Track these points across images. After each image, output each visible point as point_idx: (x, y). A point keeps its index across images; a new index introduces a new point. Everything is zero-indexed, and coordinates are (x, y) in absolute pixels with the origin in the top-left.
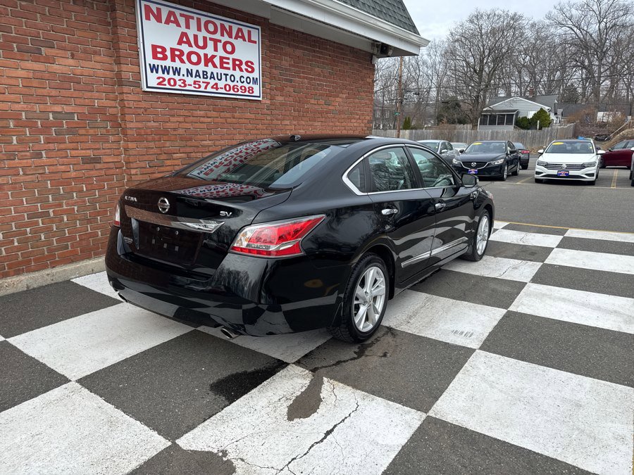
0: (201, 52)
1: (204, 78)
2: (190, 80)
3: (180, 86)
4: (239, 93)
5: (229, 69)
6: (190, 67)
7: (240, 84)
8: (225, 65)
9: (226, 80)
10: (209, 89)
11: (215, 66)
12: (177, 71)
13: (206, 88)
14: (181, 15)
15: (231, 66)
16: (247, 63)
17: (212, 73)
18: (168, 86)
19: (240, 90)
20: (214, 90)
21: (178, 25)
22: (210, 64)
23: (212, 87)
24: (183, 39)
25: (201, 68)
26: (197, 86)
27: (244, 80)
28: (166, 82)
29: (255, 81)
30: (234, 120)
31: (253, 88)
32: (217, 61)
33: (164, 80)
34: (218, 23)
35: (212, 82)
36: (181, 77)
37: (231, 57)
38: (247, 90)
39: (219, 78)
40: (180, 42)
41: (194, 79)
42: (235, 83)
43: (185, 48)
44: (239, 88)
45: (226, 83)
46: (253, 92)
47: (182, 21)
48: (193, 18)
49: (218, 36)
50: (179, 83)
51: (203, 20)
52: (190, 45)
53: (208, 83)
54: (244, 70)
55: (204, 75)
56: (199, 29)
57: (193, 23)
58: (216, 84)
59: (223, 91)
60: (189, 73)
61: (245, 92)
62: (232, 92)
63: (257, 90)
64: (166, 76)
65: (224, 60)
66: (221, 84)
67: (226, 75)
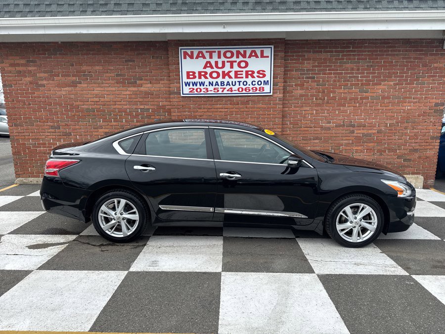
0: (220, 71)
1: (221, 85)
2: (211, 88)
3: (204, 92)
4: (251, 92)
5: (242, 78)
6: (211, 80)
7: (251, 86)
8: (239, 76)
9: (239, 85)
10: (225, 92)
11: (230, 77)
12: (202, 84)
13: (223, 91)
14: (207, 52)
15: (244, 75)
16: (258, 72)
17: (228, 82)
18: (196, 93)
19: (251, 90)
20: (230, 92)
21: (204, 58)
22: (227, 77)
23: (228, 91)
24: (208, 65)
25: (220, 80)
26: (216, 91)
27: (256, 83)
28: (195, 91)
29: (266, 83)
30: (246, 109)
31: (263, 88)
32: (232, 74)
33: (194, 89)
34: (234, 51)
35: (228, 87)
36: (205, 87)
37: (244, 70)
38: (258, 89)
39: (234, 84)
40: (205, 68)
41: (214, 87)
42: (247, 86)
43: (209, 70)
44: (251, 89)
45: (240, 87)
46: (263, 90)
47: (207, 55)
48: (215, 52)
49: (234, 59)
50: (203, 90)
51: (222, 51)
52: (212, 68)
53: (225, 88)
54: (256, 77)
55: (221, 84)
56: (219, 57)
57: (215, 55)
58: (231, 88)
59: (237, 92)
60: (211, 84)
61: (256, 91)
62: (244, 92)
63: (267, 89)
64: (195, 87)
65: (238, 73)
66: (235, 88)
67: (239, 82)
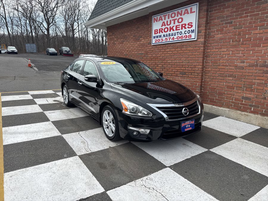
0: (168, 27)
1: (169, 36)
2: (164, 38)
3: (161, 41)
4: (184, 39)
5: (179, 29)
6: (164, 33)
7: (184, 35)
8: (178, 29)
9: (178, 35)
10: (171, 40)
11: (173, 30)
12: (160, 36)
13: (169, 40)
14: (163, 16)
15: (180, 28)
16: (188, 24)
17: (172, 33)
18: (158, 42)
19: (184, 38)
20: (173, 40)
21: (162, 20)
22: (172, 30)
23: (172, 39)
24: (164, 24)
25: (168, 33)
26: (166, 40)
27: (187, 32)
28: (157, 41)
29: (193, 31)
31: (191, 35)
32: (174, 28)
33: (157, 40)
34: (176, 12)
35: (172, 37)
36: (162, 38)
37: (181, 24)
38: (188, 36)
39: (175, 35)
40: (162, 26)
41: (166, 38)
42: (182, 35)
43: (164, 27)
44: (184, 37)
45: (178, 36)
47: (163, 18)
48: (167, 15)
49: (176, 17)
50: (161, 40)
51: (170, 14)
52: (165, 26)
53: (171, 38)
54: (187, 28)
55: (169, 35)
56: (169, 18)
57: (167, 17)
58: (173, 38)
59: (176, 40)
60: (164, 36)
61: (187, 38)
62: (180, 39)
63: (193, 35)
64: (157, 39)
65: (178, 27)
66: (175, 37)
67: (178, 33)
